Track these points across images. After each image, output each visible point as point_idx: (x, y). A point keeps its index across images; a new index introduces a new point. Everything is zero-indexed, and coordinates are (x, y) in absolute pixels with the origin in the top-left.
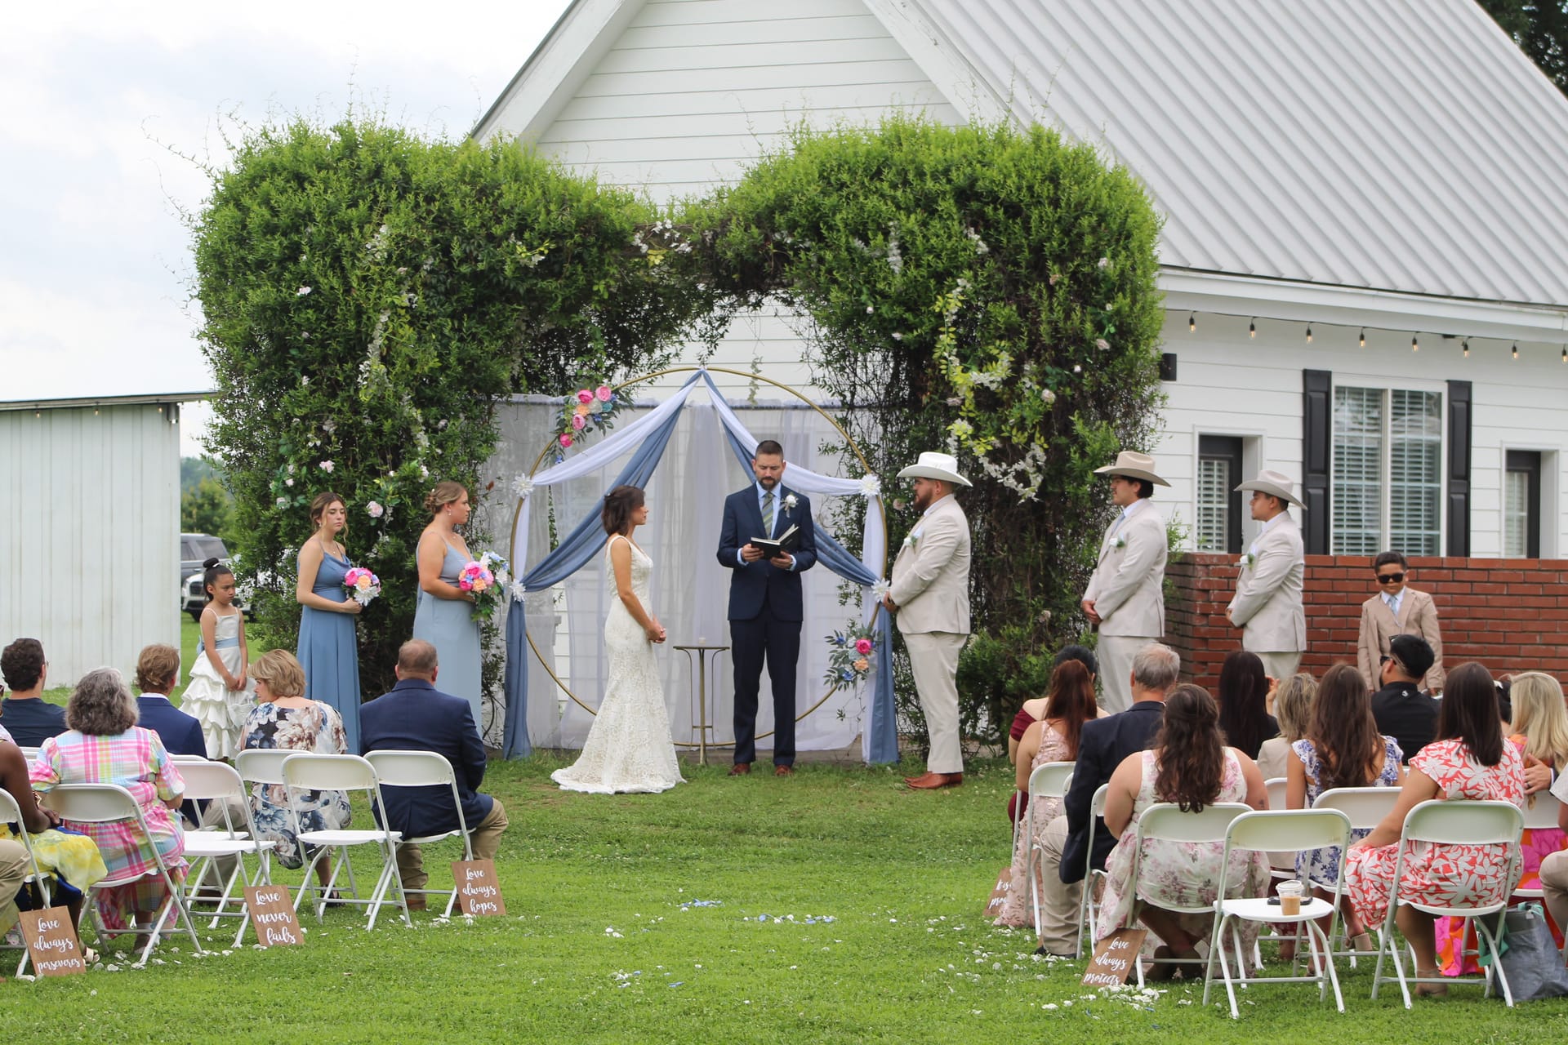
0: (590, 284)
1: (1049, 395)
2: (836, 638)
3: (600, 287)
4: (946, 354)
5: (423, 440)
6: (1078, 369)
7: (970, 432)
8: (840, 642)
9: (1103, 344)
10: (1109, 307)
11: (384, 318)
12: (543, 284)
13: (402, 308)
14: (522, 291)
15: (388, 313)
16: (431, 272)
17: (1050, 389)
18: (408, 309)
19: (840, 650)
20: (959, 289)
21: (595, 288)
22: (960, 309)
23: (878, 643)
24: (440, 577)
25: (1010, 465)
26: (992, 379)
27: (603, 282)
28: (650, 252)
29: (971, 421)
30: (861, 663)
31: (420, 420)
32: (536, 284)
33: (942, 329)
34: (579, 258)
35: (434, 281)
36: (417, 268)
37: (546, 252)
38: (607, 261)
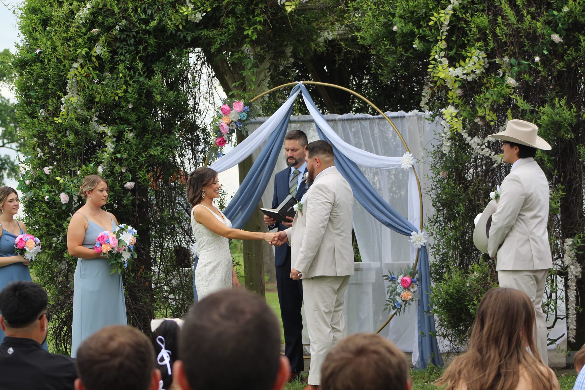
0: (240, 29)
1: (511, 81)
2: (390, 276)
3: (249, 32)
4: (437, 57)
5: (110, 147)
6: (537, 59)
7: (454, 115)
8: (393, 280)
9: (556, 38)
10: (566, 9)
11: (76, 65)
12: (205, 32)
13: (94, 56)
14: (189, 39)
15: (81, 61)
16: (122, 31)
17: (512, 77)
18: (98, 57)
19: (394, 285)
20: (450, 7)
21: (246, 33)
22: (451, 22)
23: (418, 280)
24: (83, 244)
25: (484, 138)
26: (465, 72)
27: (252, 28)
28: (287, 4)
29: (457, 107)
30: (407, 295)
31: (110, 134)
32: (201, 33)
33: (439, 38)
34: (233, 12)
35: (123, 36)
36: (110, 29)
37: (209, 10)
38: (256, 13)
